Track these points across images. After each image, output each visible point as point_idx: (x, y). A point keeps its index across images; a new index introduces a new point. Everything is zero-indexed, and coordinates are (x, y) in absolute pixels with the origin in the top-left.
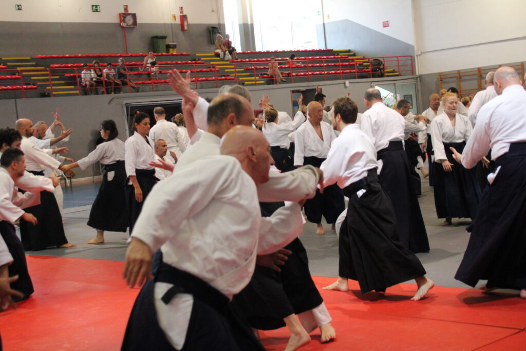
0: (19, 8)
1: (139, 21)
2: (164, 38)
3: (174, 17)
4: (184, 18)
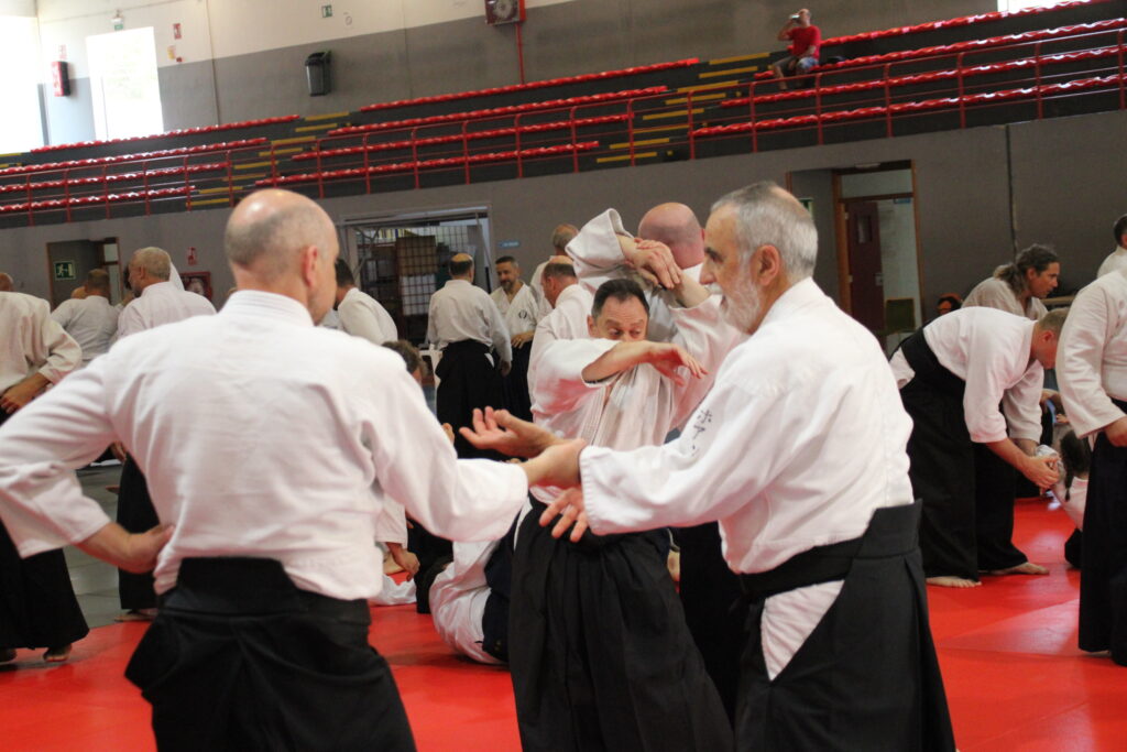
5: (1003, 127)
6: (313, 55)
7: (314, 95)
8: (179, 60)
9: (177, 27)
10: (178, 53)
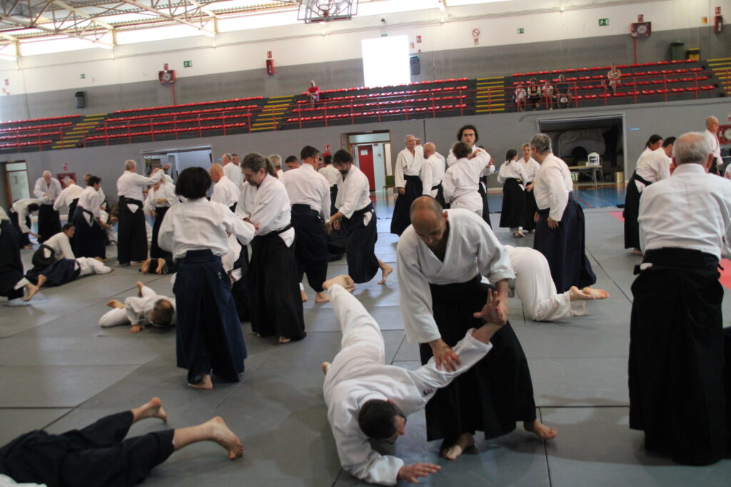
0: (521, 31)
1: (654, 29)
2: (681, 45)
3: (705, 20)
4: (719, 19)
5: (422, 120)
6: (78, 93)
7: (78, 108)
8: (8, 93)
9: (7, 80)
10: (7, 91)
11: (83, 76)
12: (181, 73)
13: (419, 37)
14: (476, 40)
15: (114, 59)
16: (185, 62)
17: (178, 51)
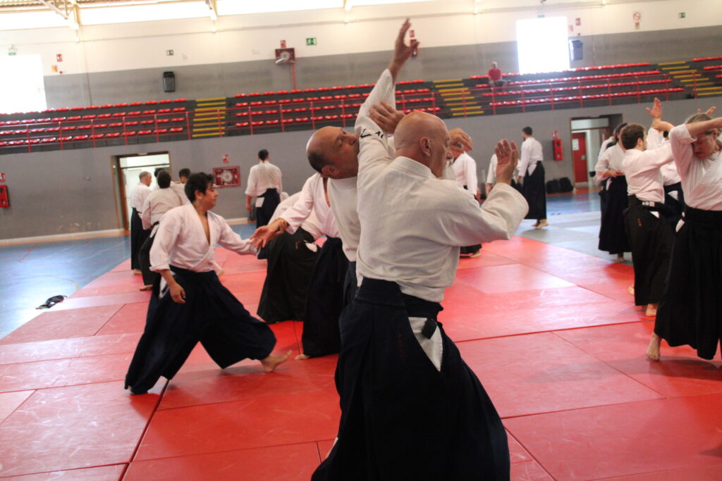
0: (683, 16)
6: (166, 73)
7: (166, 91)
8: (61, 72)
9: (59, 55)
10: (60, 69)
11: (171, 53)
12: (303, 51)
13: (578, 19)
14: (637, 24)
15: (214, 33)
16: (308, 39)
17: (300, 25)
